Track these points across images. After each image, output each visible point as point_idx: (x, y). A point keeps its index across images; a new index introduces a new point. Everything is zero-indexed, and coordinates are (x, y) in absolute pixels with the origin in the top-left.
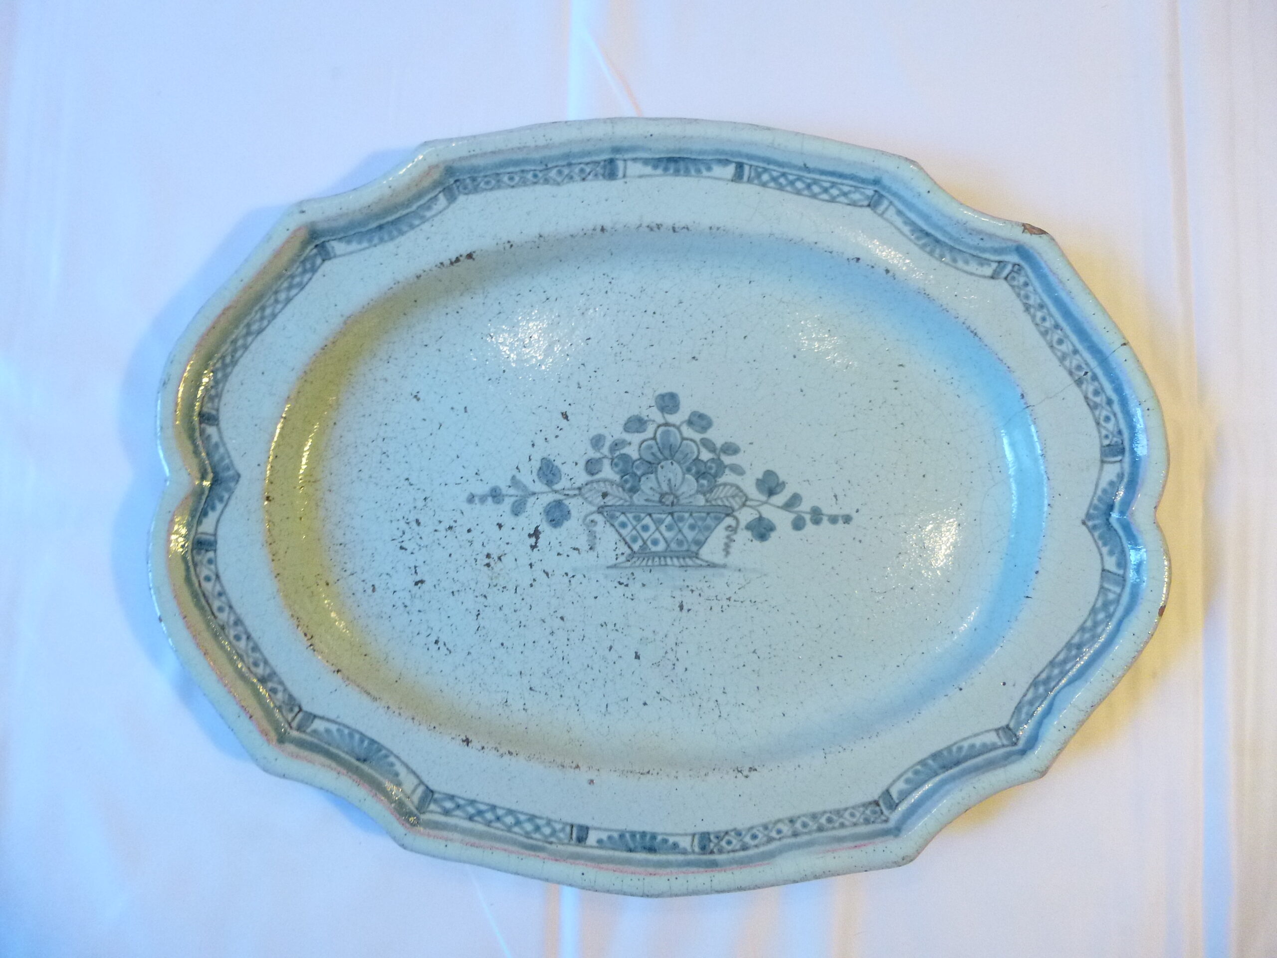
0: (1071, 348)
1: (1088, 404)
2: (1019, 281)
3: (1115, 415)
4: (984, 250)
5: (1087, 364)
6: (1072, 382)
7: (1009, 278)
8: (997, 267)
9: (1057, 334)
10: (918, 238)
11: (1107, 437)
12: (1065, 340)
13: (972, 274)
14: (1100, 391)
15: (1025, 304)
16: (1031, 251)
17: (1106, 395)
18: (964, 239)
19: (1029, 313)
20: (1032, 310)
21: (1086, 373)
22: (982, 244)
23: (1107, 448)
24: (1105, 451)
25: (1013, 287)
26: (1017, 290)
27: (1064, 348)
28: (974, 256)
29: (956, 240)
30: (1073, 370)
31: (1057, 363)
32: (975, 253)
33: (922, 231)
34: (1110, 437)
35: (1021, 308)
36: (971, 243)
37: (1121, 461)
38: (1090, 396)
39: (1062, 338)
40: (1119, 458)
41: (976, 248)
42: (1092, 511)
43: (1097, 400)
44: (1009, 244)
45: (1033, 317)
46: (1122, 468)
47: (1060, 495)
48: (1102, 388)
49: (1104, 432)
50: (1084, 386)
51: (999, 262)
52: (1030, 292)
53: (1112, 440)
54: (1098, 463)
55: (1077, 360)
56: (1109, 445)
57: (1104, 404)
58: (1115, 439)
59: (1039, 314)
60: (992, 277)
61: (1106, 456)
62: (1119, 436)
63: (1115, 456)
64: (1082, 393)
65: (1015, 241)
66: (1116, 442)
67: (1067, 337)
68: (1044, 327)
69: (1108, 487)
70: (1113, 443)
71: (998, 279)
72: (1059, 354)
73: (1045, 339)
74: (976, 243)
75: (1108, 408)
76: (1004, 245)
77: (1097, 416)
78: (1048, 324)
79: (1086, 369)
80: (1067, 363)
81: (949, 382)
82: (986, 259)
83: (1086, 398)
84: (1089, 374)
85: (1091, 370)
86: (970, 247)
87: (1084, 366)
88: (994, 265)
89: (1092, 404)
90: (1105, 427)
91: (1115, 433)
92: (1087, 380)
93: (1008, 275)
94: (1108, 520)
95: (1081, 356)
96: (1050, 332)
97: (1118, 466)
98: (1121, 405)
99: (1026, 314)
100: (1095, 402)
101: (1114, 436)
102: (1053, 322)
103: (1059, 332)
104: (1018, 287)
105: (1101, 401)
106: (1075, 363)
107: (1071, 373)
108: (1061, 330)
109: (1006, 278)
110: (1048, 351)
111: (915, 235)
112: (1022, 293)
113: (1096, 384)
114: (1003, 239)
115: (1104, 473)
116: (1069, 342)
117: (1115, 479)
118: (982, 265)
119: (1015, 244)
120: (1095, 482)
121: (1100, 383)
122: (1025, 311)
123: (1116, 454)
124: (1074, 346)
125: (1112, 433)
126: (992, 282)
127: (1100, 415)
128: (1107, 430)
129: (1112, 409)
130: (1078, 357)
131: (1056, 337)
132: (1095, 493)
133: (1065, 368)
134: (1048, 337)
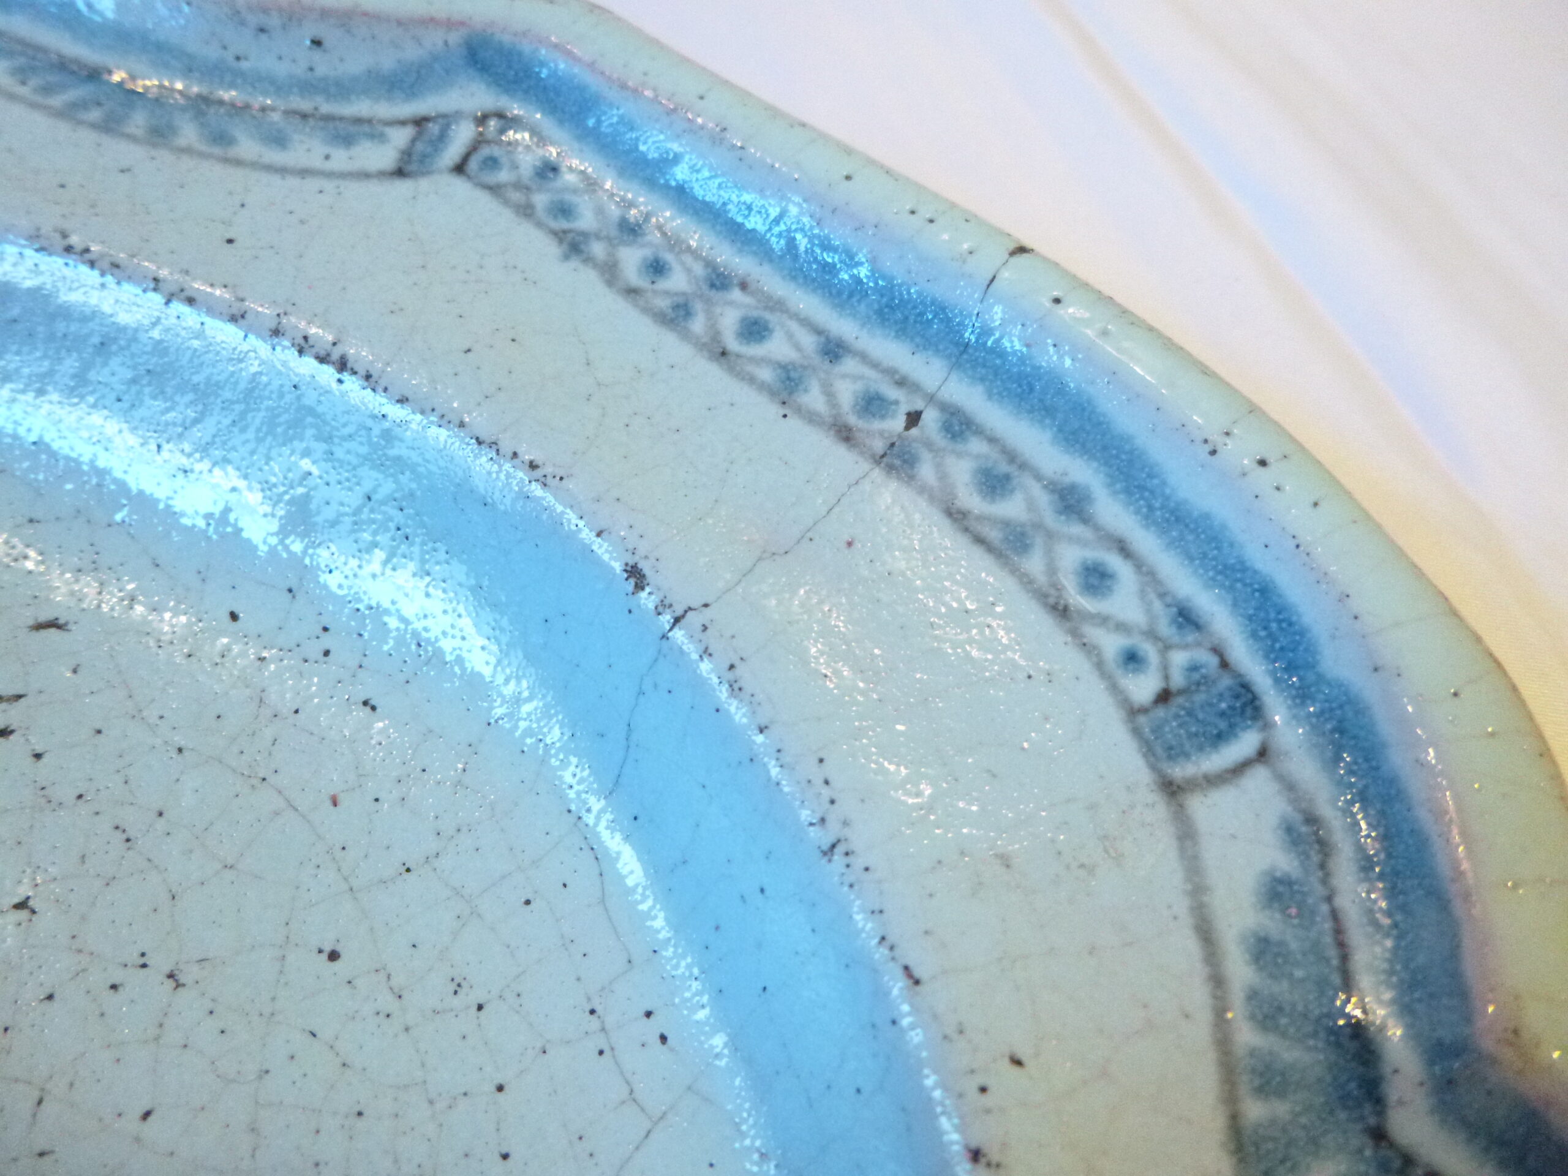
0: (809, 341)
1: (980, 540)
2: (515, 167)
3: (1124, 549)
4: (342, 89)
5: (902, 382)
6: (865, 466)
7: (473, 165)
8: (414, 141)
9: (731, 303)
10: (47, 90)
11: (1132, 659)
12: (771, 318)
13: (304, 173)
14: (1004, 468)
15: (559, 236)
16: (526, 48)
17: (1038, 477)
18: (244, 65)
19: (588, 260)
20: (598, 249)
21: (914, 418)
22: (324, 66)
23: (1160, 712)
24: (1157, 730)
25: (494, 190)
26: (516, 196)
27: (777, 347)
28: (304, 116)
29: (216, 72)
30: (852, 420)
31: (774, 410)
32: (305, 105)
33: (64, 66)
34: (1150, 651)
35: (553, 249)
36: (281, 70)
37: (1263, 754)
38: (971, 500)
39: (755, 314)
40: (1246, 743)
41: (308, 86)
42: (1255, 1110)
43: (1012, 508)
44: (434, 40)
45: (610, 272)
46: (1289, 786)
47: (1017, 1062)
48: (1012, 456)
49: (1111, 644)
50: (926, 471)
51: (420, 122)
52: (575, 191)
53: (1165, 668)
54: (1159, 810)
55: (856, 378)
56: (1164, 697)
57: (1050, 518)
58: (1179, 659)
59: (631, 259)
60: (400, 173)
61: (1174, 753)
62: (1191, 637)
63: (1220, 738)
64: (932, 499)
65: (450, 24)
66: (1194, 668)
67: (778, 305)
68: (667, 293)
69: (1271, 923)
70: (1178, 680)
71: (426, 173)
72: (766, 374)
73: (686, 335)
74: (300, 70)
75: (1077, 529)
76: (412, 53)
77: (1041, 579)
78: (678, 281)
79: (906, 403)
80: (813, 398)
81: (314, 649)
82: (358, 121)
83: (957, 516)
84: (931, 418)
85: (931, 399)
86: (279, 88)
87: (892, 393)
88: (401, 137)
89: (994, 535)
90: (1103, 620)
91: (1165, 629)
92: (929, 445)
93: (466, 158)
94: (1379, 1135)
95: (864, 357)
96: (698, 307)
97: (1259, 779)
98: (1128, 492)
99: (574, 263)
100: (1006, 524)
101: (1166, 647)
102: (699, 269)
103: (736, 294)
104: (518, 186)
105: (1031, 506)
106: (847, 393)
107: (845, 435)
108: (744, 286)
109: (460, 169)
110: (713, 373)
111: (34, 82)
112: (541, 200)
113: (977, 446)
114: (399, 23)
115: (1211, 852)
116: (794, 326)
117: (1286, 863)
118: (347, 141)
119: (455, 38)
120: (1186, 921)
121: (992, 440)
122: (566, 257)
123: (1223, 725)
124: (818, 331)
125: (1151, 634)
126: (403, 187)
127: (1052, 570)
128: (1122, 627)
129: (1097, 528)
130: (849, 365)
131: (729, 321)
132: (1217, 981)
133: (811, 418)
134: (698, 325)
